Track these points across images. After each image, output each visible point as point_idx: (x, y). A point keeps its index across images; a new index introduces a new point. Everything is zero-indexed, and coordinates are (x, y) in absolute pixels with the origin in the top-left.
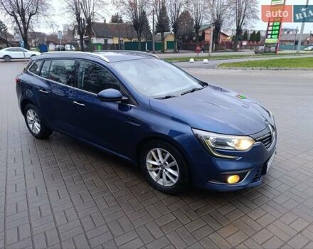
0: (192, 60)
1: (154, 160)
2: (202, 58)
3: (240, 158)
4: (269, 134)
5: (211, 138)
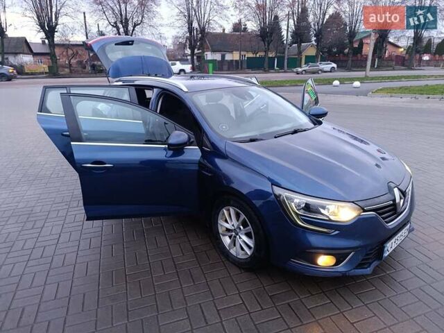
0: (336, 83)
1: (226, 221)
2: (353, 80)
3: (337, 232)
4: (392, 202)
5: (296, 201)
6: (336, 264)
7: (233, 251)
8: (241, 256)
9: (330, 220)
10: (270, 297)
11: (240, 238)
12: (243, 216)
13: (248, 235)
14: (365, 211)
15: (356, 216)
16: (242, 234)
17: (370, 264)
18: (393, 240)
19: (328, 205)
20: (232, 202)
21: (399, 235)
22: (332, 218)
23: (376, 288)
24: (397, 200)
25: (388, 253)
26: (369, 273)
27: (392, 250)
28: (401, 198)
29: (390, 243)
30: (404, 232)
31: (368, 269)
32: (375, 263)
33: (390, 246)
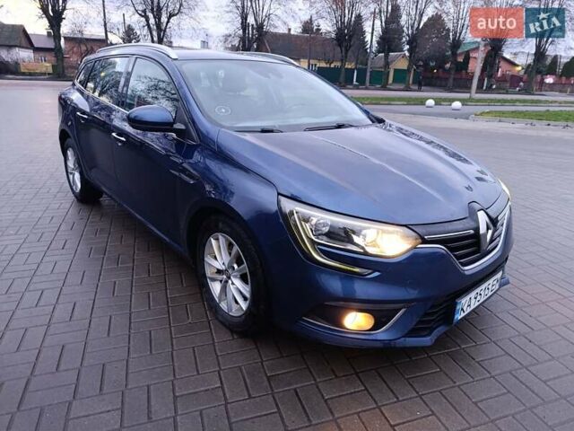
0: (430, 102)
2: (451, 101)
3: (377, 274)
4: (472, 232)
5: (313, 221)
6: (375, 328)
7: (223, 305)
8: (235, 313)
9: (366, 253)
10: (269, 378)
11: (233, 284)
12: (236, 248)
13: (243, 278)
14: (425, 242)
15: (408, 251)
16: (235, 277)
17: (431, 330)
18: (473, 295)
19: (365, 228)
20: (220, 225)
21: (483, 287)
22: (370, 250)
23: (441, 370)
24: (483, 230)
25: (463, 315)
26: (429, 344)
27: (469, 310)
28: (488, 228)
29: (468, 298)
30: (492, 284)
31: (428, 338)
32: (441, 330)
33: (467, 304)
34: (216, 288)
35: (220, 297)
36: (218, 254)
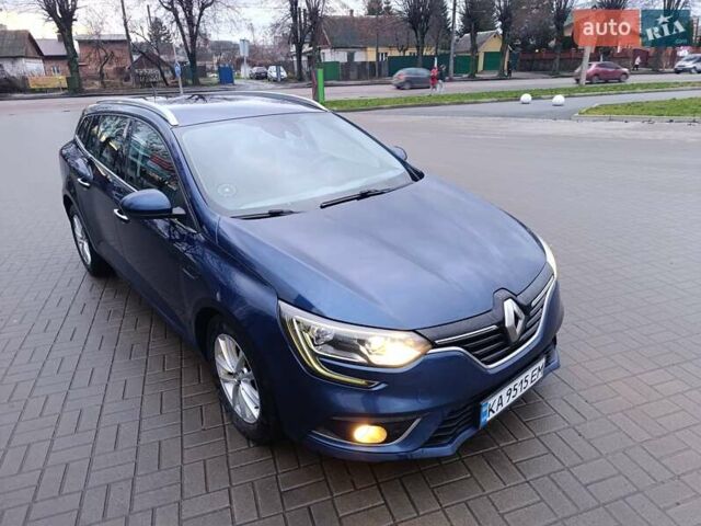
0: (526, 97)
2: (555, 91)
3: (383, 386)
4: (494, 327)
5: (313, 330)
6: (385, 441)
7: (237, 409)
9: (370, 364)
10: (282, 495)
11: (243, 389)
12: (242, 354)
13: (253, 384)
14: (435, 346)
15: (420, 356)
16: (245, 382)
17: (455, 436)
18: (504, 392)
19: (369, 336)
20: (225, 327)
21: (518, 381)
22: (374, 359)
23: (472, 476)
24: (509, 322)
25: (492, 415)
26: (450, 453)
27: (501, 409)
28: (517, 318)
29: (497, 397)
30: (532, 375)
31: (449, 446)
32: (467, 434)
33: (496, 404)
34: (229, 389)
35: (234, 400)
36: (227, 356)
